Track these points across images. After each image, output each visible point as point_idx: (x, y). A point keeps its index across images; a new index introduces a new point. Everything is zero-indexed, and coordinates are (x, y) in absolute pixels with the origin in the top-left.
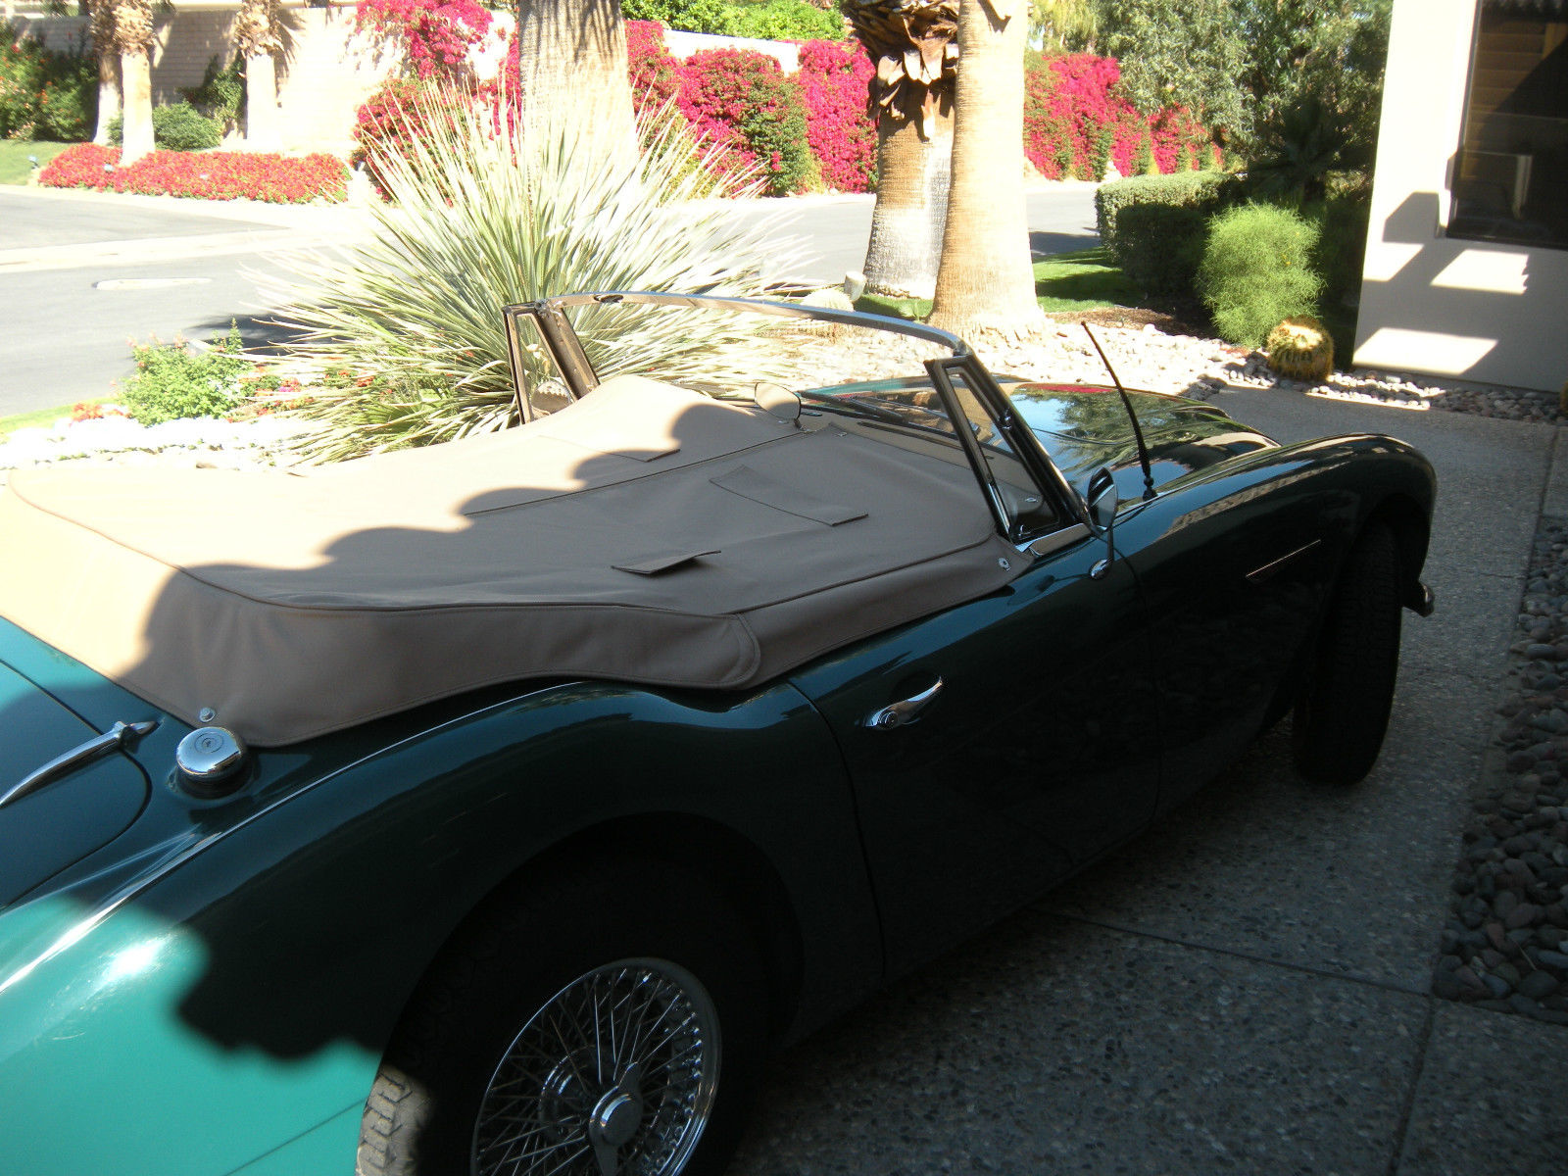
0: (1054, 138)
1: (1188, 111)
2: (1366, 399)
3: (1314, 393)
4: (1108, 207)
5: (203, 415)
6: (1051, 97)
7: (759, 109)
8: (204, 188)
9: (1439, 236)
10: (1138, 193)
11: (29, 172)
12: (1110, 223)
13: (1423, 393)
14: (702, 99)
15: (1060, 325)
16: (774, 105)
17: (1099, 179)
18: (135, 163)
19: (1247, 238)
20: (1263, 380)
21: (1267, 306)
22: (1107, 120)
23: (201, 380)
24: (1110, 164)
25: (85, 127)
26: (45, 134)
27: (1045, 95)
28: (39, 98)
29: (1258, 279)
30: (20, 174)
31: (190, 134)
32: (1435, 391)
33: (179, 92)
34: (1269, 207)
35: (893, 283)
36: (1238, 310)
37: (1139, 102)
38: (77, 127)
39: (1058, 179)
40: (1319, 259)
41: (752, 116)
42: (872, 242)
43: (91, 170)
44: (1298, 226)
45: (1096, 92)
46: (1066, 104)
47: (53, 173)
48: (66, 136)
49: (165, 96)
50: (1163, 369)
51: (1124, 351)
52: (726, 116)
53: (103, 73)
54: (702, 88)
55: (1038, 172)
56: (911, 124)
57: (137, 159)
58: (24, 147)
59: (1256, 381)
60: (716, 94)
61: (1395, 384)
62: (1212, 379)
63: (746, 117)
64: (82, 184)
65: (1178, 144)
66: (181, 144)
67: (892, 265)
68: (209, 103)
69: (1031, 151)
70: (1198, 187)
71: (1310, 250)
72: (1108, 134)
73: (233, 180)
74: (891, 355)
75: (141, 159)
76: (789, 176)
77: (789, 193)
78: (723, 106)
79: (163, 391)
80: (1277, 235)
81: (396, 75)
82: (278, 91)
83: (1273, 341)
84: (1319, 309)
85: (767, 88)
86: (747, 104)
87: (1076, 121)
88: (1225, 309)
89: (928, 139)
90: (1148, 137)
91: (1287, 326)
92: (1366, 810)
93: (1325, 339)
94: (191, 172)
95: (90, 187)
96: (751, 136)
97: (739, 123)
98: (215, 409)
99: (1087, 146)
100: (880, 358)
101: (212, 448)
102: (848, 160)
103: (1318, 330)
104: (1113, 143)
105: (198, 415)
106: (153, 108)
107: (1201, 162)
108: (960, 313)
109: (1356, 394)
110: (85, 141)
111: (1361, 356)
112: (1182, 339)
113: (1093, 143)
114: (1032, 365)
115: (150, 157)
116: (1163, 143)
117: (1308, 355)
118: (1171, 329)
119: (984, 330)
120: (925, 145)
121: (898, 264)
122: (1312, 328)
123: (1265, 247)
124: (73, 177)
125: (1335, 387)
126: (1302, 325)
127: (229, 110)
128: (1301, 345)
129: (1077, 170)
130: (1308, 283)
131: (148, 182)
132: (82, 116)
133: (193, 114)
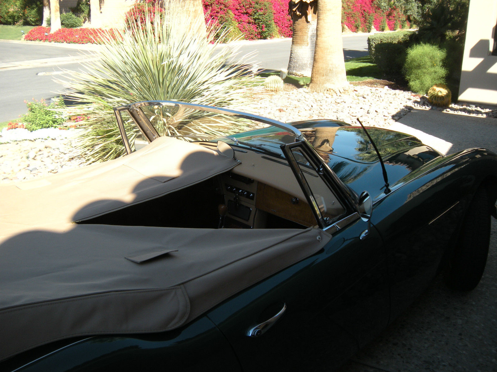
0: (354, 19)
1: (399, 10)
2: (463, 114)
3: (445, 111)
4: (372, 43)
5: (50, 127)
6: (354, 5)
7: (258, 11)
8: (77, 40)
9: (490, 55)
10: (382, 39)
11: (21, 36)
12: (372, 49)
13: (483, 111)
14: (239, 8)
15: (355, 87)
16: (262, 9)
17: (369, 32)
18: (55, 32)
19: (420, 56)
20: (426, 107)
21: (428, 80)
22: (371, 12)
23: (50, 115)
24: (373, 27)
25: (39, 21)
26: (26, 23)
27: (352, 4)
28: (24, 12)
29: (425, 70)
30: (18, 37)
31: (73, 23)
32: (487, 110)
33: (69, 9)
34: (428, 45)
35: (298, 72)
36: (417, 81)
37: (382, 7)
38: (37, 21)
39: (356, 32)
40: (445, 63)
41: (255, 13)
42: (290, 57)
43: (41, 35)
44: (438, 52)
45: (368, 3)
46: (358, 7)
47: (29, 36)
48: (33, 24)
49: (65, 10)
50: (391, 103)
51: (377, 96)
52: (247, 13)
53: (44, 3)
54: (239, 4)
55: (349, 30)
56: (304, 17)
57: (55, 31)
58: (20, 28)
59: (424, 107)
60: (243, 6)
61: (473, 108)
62: (408, 106)
63: (253, 13)
64: (38, 39)
65: (395, 20)
66: (70, 26)
67: (297, 65)
68: (79, 12)
69: (347, 23)
70: (402, 36)
71: (443, 60)
72: (372, 17)
73: (86, 37)
74: (296, 98)
75: (57, 31)
76: (268, 33)
77: (268, 38)
78: (246, 10)
79: (36, 119)
80: (431, 55)
81: (138, 2)
82: (101, 8)
83: (430, 93)
84: (446, 81)
85: (260, 4)
86: (254, 9)
87: (361, 13)
88: (412, 81)
89: (309, 22)
90: (385, 18)
91: (435, 87)
92: (474, 303)
93: (449, 92)
94: (73, 35)
95: (41, 40)
96: (255, 19)
97: (251, 15)
98: (54, 125)
99: (365, 21)
100: (292, 100)
101: (52, 139)
102: (287, 27)
103: (446, 89)
104: (373, 20)
105: (49, 127)
106: (60, 14)
107: (402, 26)
108: (320, 84)
109: (460, 111)
110: (39, 25)
111: (461, 98)
112: (397, 91)
113: (367, 20)
114: (345, 103)
115: (60, 30)
116: (390, 20)
117: (442, 98)
118: (393, 87)
119: (328, 89)
120: (308, 24)
121: (299, 65)
122: (444, 88)
123: (427, 59)
124: (35, 37)
125: (452, 109)
126: (440, 87)
127: (85, 14)
128: (440, 94)
129: (362, 29)
130: (442, 72)
131: (59, 38)
132: (38, 17)
133: (73, 16)
